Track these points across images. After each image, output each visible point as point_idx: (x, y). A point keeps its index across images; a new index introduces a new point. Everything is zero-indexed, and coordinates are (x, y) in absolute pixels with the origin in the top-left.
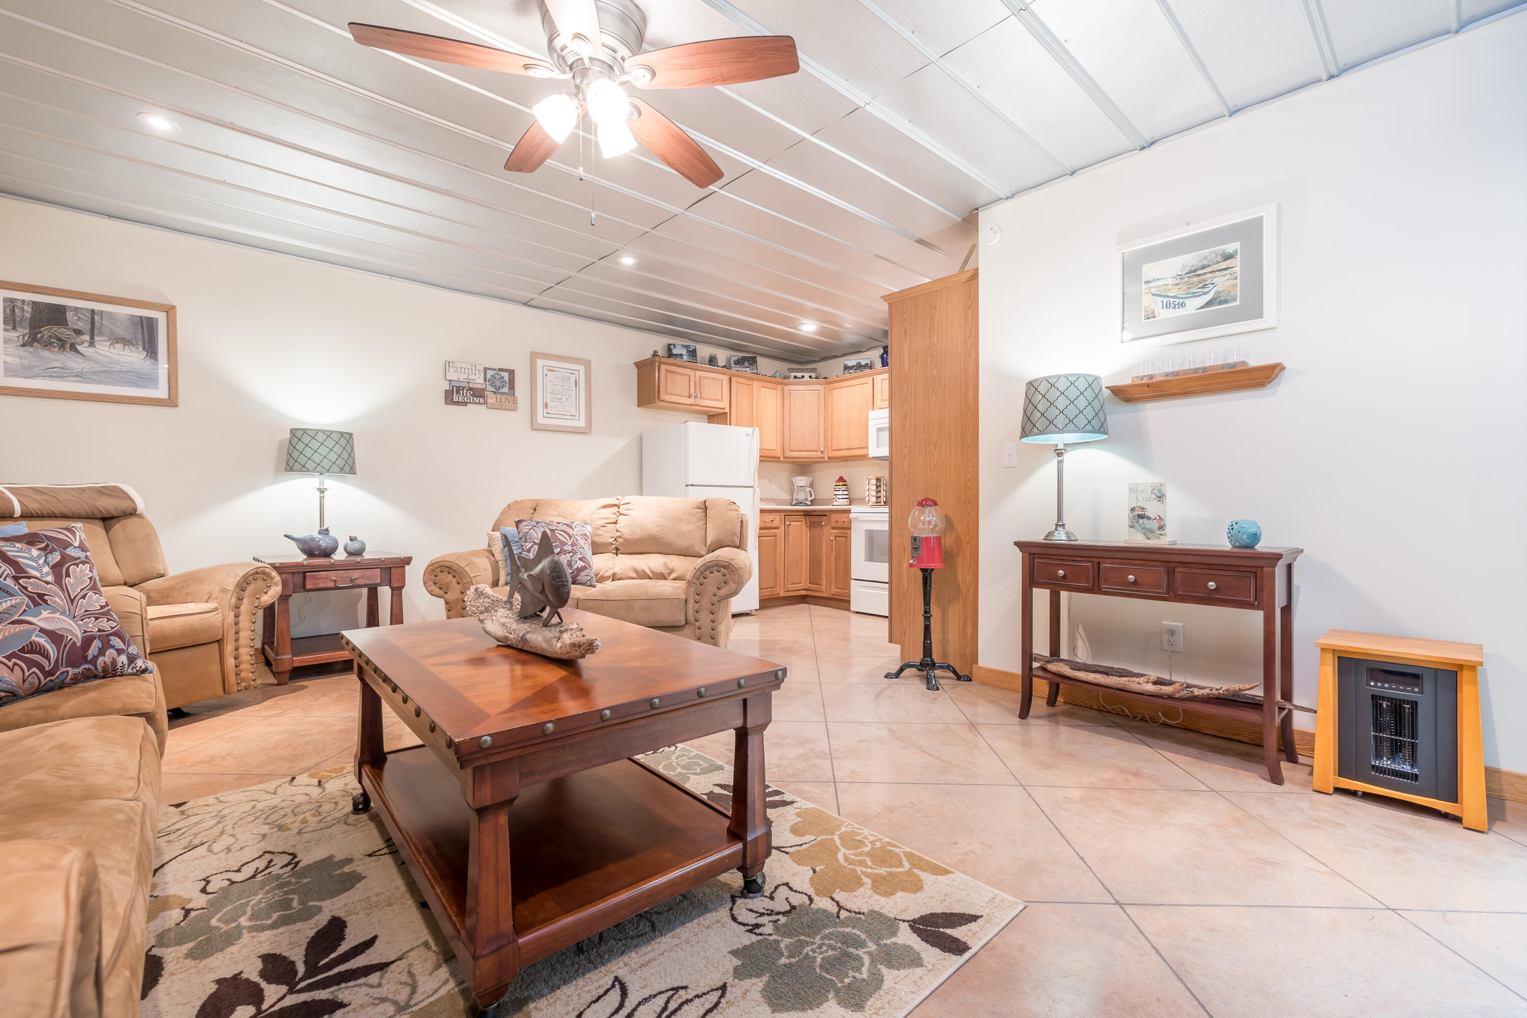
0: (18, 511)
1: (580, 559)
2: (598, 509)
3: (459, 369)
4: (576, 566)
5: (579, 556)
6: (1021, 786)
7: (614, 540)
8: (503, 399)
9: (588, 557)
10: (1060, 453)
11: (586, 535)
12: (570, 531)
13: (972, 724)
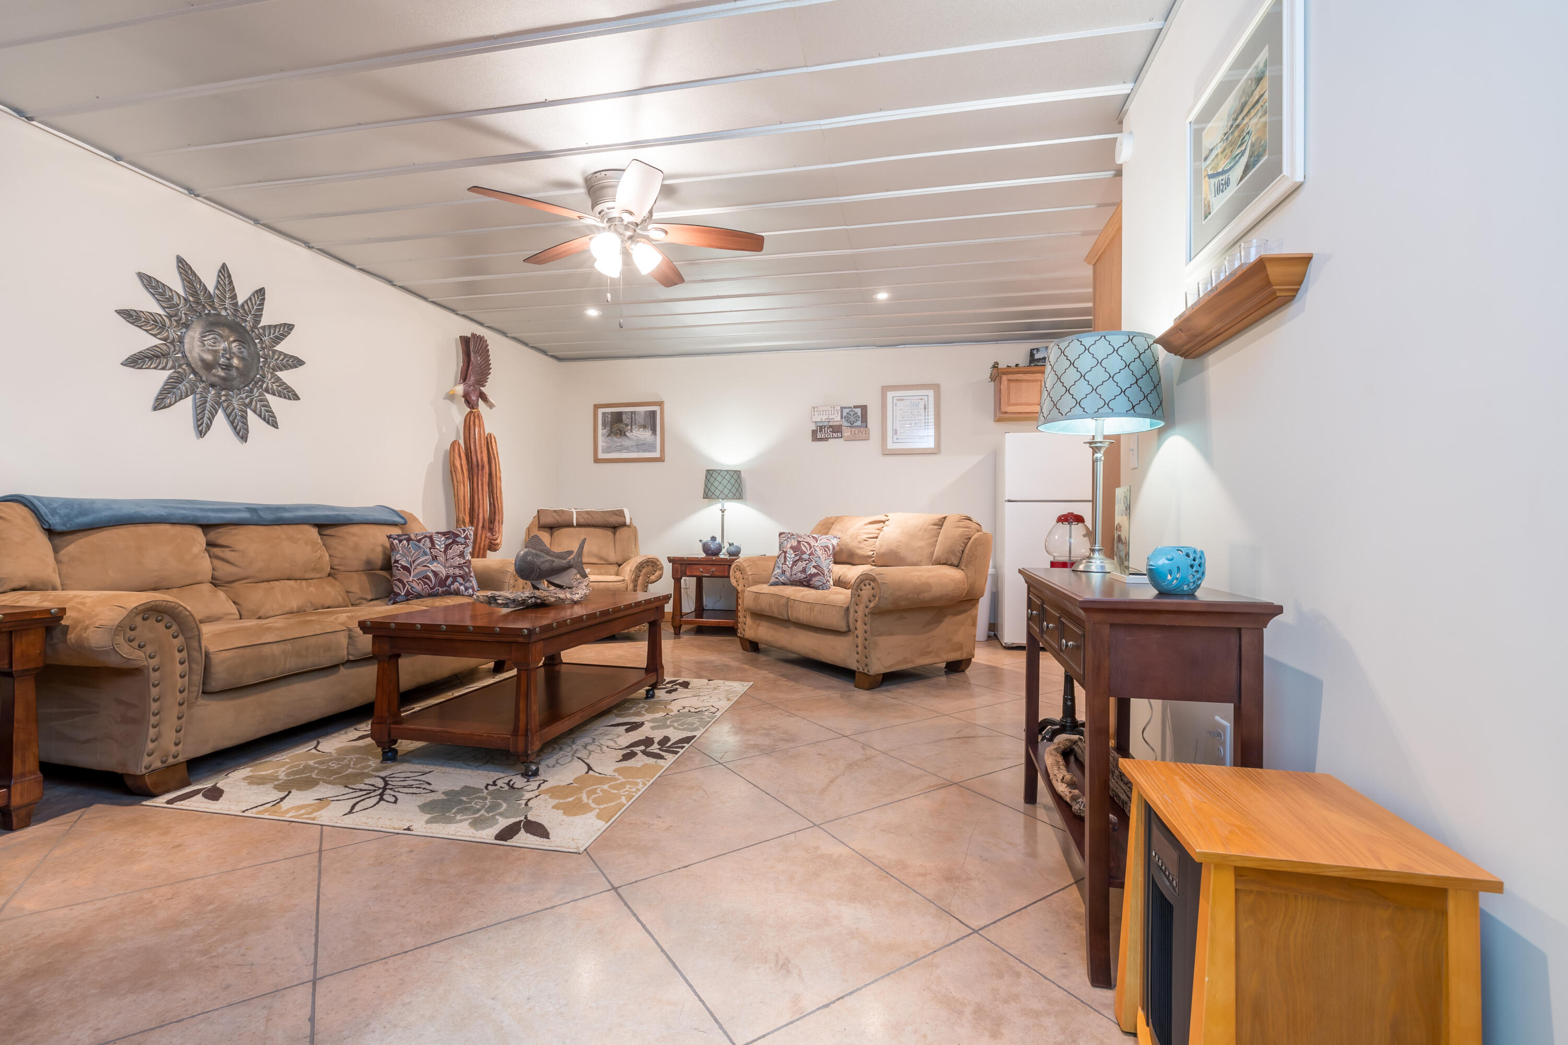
0: (575, 524)
1: (814, 567)
2: (865, 525)
3: (822, 413)
4: (809, 572)
5: (814, 564)
6: (815, 825)
7: (873, 554)
8: (857, 432)
9: (824, 565)
10: (1097, 447)
11: (827, 547)
12: (813, 543)
13: (954, 784)
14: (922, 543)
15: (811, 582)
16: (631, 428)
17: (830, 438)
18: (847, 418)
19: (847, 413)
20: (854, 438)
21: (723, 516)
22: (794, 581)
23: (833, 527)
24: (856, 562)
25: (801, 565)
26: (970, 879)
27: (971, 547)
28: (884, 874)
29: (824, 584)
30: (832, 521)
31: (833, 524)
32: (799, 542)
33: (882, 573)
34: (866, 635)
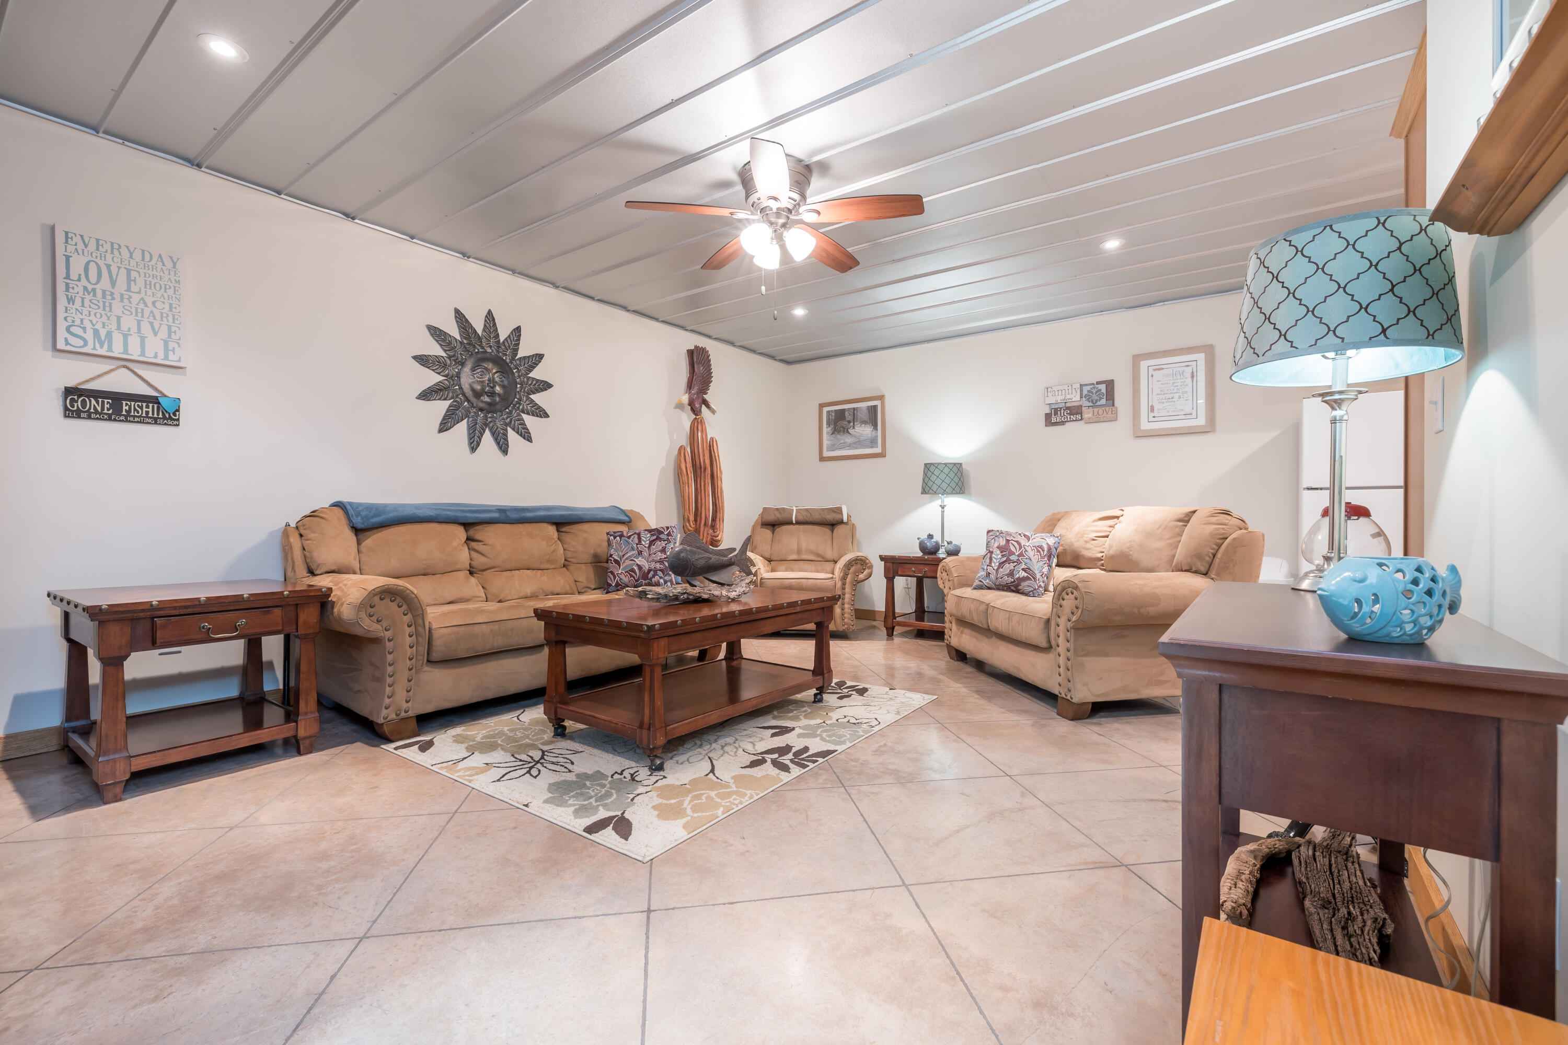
0: (794, 522)
1: (1023, 569)
2: (1094, 521)
3: (1057, 393)
4: (1017, 576)
5: (1023, 566)
6: (904, 884)
7: (1102, 557)
8: (1101, 412)
9: (1036, 568)
10: (1335, 401)
11: (1041, 547)
12: (1023, 541)
13: (1122, 865)
14: (1160, 544)
15: (1019, 588)
16: (854, 424)
17: (1067, 421)
18: (1088, 397)
19: (1088, 391)
20: (1097, 419)
21: (943, 512)
22: (1000, 585)
23: (1059, 524)
24: (1082, 565)
25: (1008, 567)
26: (1071, 1015)
27: (1226, 549)
28: (954, 973)
29: (1035, 589)
30: (1059, 516)
31: (1059, 520)
32: (1008, 541)
33: (1087, 579)
34: (1069, 654)
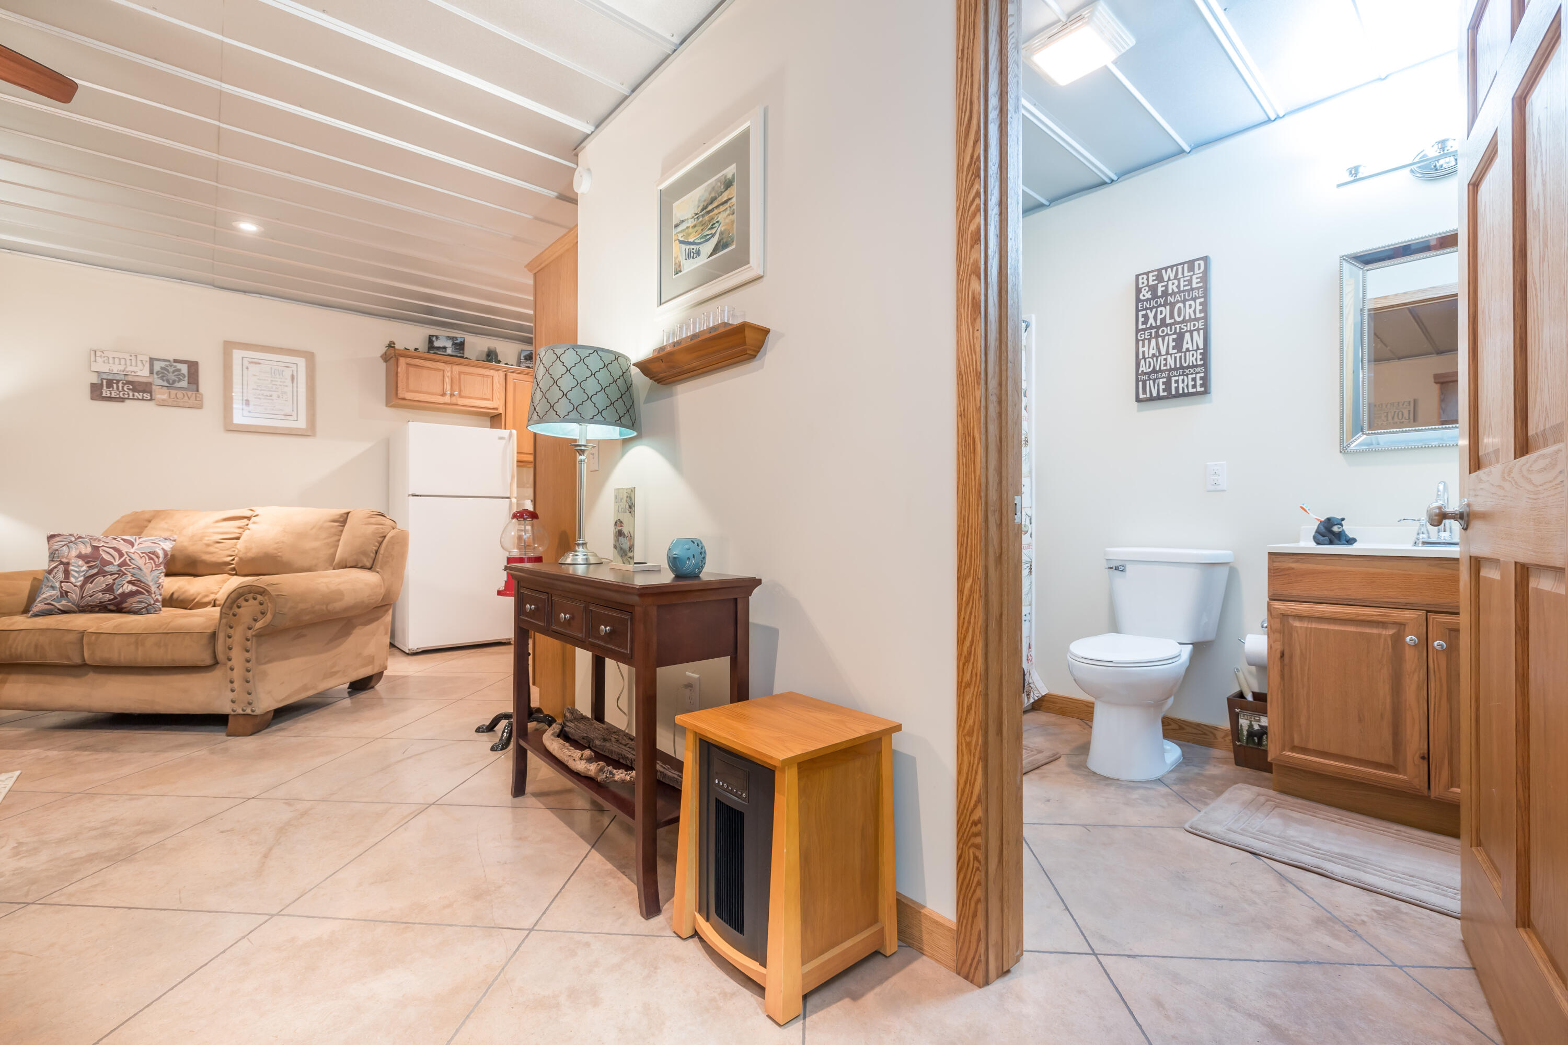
1: (129, 582)
2: (216, 522)
3: (111, 360)
4: (120, 591)
5: (130, 578)
6: (272, 916)
7: (233, 560)
8: (180, 395)
9: (150, 579)
10: (581, 450)
11: (154, 553)
12: (125, 548)
13: (431, 805)
14: (316, 544)
15: (124, 605)
17: (128, 399)
18: (162, 374)
19: (162, 368)
20: (175, 403)
22: (88, 605)
23: (151, 525)
24: (199, 572)
25: (102, 582)
26: (500, 887)
27: (387, 546)
28: (403, 925)
29: (150, 605)
30: (147, 516)
31: (150, 521)
32: (96, 548)
33: (275, 582)
34: (248, 665)
